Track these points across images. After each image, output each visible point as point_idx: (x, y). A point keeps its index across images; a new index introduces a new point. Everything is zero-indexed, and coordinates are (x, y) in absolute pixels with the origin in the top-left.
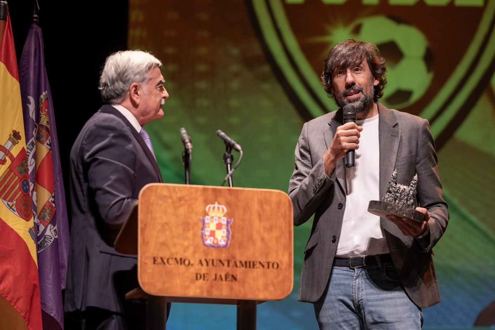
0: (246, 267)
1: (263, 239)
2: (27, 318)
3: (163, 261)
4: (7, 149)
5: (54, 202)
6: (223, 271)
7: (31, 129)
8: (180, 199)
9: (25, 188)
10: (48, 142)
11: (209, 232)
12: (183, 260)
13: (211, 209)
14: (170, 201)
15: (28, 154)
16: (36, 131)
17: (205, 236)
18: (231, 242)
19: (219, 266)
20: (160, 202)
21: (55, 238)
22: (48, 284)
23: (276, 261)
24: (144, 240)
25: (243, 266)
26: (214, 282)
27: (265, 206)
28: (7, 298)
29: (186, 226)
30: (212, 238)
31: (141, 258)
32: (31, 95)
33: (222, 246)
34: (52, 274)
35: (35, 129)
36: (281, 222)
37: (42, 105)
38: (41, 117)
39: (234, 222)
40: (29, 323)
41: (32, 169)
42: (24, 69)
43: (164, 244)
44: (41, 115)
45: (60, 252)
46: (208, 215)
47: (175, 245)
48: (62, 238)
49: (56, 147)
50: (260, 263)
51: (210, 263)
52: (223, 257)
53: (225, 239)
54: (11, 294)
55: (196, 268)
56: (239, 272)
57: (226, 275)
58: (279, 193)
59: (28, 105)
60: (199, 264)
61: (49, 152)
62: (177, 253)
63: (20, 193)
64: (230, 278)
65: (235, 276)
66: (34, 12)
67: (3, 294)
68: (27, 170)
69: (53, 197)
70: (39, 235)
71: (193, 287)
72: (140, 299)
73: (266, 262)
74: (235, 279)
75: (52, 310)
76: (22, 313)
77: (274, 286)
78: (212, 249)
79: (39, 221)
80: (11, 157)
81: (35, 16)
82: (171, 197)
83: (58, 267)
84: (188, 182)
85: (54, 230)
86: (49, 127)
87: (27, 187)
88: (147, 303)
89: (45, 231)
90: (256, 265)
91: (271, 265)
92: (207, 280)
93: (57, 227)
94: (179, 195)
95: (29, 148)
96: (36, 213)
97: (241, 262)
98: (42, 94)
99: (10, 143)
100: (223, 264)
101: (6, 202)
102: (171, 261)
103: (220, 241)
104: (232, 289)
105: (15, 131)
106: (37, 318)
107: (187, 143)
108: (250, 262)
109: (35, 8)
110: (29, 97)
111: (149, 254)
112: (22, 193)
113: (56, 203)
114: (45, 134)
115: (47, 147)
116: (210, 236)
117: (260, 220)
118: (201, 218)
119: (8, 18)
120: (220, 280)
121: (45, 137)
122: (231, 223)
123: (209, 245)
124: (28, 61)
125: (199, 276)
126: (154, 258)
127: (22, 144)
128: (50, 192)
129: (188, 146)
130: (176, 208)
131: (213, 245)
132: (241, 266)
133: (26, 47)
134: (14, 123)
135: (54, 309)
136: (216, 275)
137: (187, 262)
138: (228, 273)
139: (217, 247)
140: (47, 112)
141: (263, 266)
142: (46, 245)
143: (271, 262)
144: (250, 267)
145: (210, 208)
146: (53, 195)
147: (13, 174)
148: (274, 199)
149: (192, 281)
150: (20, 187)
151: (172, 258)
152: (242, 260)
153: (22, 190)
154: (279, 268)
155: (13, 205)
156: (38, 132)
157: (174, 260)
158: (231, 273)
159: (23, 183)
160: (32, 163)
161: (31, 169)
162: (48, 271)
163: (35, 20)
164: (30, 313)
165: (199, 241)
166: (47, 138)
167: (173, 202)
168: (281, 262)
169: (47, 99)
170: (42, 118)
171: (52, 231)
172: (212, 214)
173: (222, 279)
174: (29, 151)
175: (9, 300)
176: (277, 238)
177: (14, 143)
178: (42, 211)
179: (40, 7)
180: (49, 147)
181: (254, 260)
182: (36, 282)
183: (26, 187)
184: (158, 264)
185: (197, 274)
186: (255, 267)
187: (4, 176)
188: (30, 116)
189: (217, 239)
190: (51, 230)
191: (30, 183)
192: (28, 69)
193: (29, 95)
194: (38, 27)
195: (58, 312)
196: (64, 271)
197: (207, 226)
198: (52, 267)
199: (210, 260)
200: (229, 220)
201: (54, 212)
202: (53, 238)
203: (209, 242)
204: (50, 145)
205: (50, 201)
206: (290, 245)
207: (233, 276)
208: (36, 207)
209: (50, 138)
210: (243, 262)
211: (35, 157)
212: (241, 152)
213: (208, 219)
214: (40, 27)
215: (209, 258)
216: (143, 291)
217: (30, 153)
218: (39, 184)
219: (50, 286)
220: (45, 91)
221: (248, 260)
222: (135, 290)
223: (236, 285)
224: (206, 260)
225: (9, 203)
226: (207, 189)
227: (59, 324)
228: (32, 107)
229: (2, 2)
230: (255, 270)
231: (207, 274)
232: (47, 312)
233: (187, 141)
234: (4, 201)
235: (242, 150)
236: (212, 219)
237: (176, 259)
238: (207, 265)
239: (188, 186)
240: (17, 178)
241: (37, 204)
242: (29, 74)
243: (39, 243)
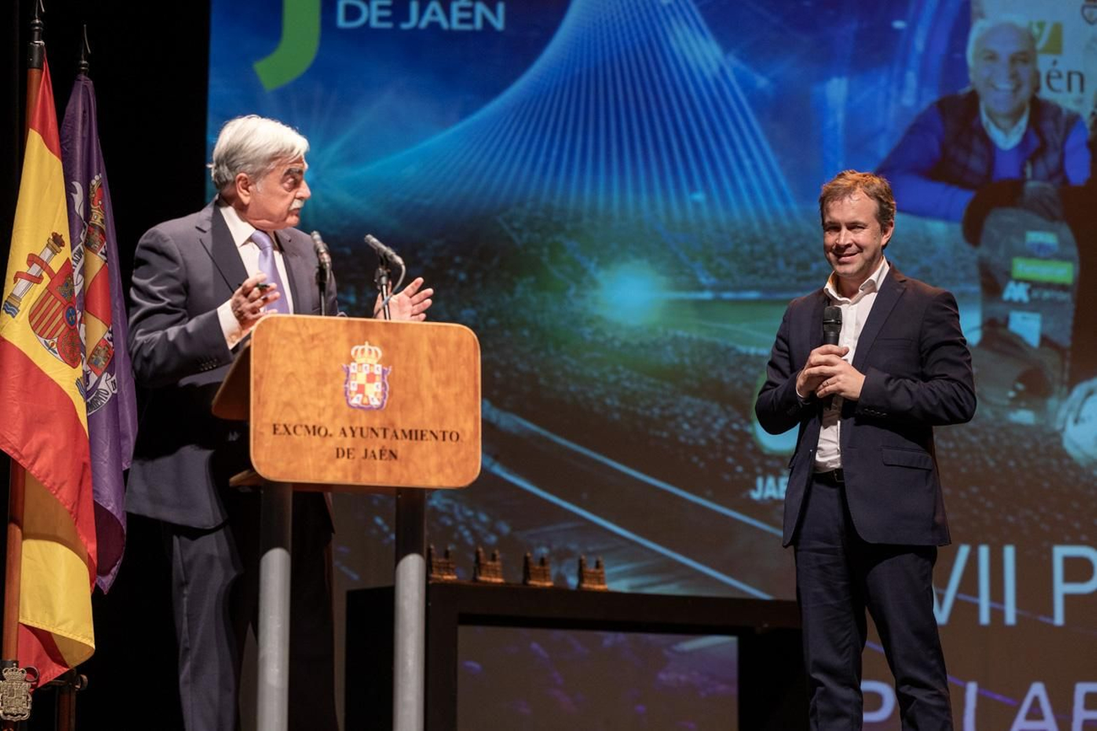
0: (411, 438)
1: (435, 397)
2: (75, 513)
3: (287, 429)
4: (43, 261)
5: (111, 340)
6: (376, 445)
7: (77, 231)
8: (313, 338)
9: (70, 318)
10: (103, 250)
11: (356, 385)
12: (317, 429)
13: (359, 352)
14: (298, 340)
15: (74, 268)
16: (84, 233)
17: (350, 392)
18: (388, 401)
19: (371, 437)
20: (284, 342)
21: (113, 394)
22: (102, 463)
23: (455, 429)
24: (259, 399)
25: (406, 437)
26: (363, 461)
27: (438, 348)
28: (45, 483)
29: (322, 377)
30: (360, 396)
31: (255, 425)
32: (78, 179)
33: (375, 407)
34: (108, 447)
35: (83, 231)
36: (464, 373)
37: (94, 195)
38: (92, 213)
39: (393, 372)
40: (76, 521)
41: (79, 290)
42: (68, 140)
43: (288, 404)
44: (93, 210)
45: (120, 414)
46: (354, 361)
47: (305, 406)
48: (124, 392)
49: (114, 256)
50: (432, 432)
51: (358, 433)
52: (377, 423)
53: (381, 397)
54: (51, 477)
55: (336, 440)
56: (401, 446)
57: (381, 451)
58: (459, 328)
59: (73, 194)
60: (341, 433)
61: (104, 265)
62: (308, 418)
63: (63, 326)
64: (387, 455)
65: (394, 452)
66: (83, 57)
67: (39, 477)
68: (72, 292)
69: (110, 332)
70: (88, 389)
71: (332, 468)
72: (251, 487)
73: (441, 431)
74: (395, 457)
75: (109, 501)
76: (68, 505)
77: (452, 466)
78: (360, 410)
79: (89, 369)
80: (50, 273)
81: (84, 62)
82: (299, 334)
83: (118, 436)
84: (323, 313)
85: (112, 382)
86: (104, 227)
87: (74, 317)
88: (262, 492)
89: (98, 382)
90: (425, 435)
91: (447, 435)
92: (354, 458)
93: (116, 377)
94: (311, 332)
95: (75, 258)
96: (85, 355)
97: (403, 431)
98: (94, 179)
99: (48, 252)
100: (377, 435)
101: (42, 340)
102: (299, 430)
103: (373, 399)
104: (390, 471)
105: (56, 234)
106: (88, 514)
107: (322, 254)
108: (416, 431)
109: (83, 51)
110: (74, 183)
111: (266, 420)
112: (67, 326)
113: (114, 341)
114: (98, 239)
115: (100, 257)
116: (358, 392)
117: (432, 368)
118: (345, 366)
119: (46, 65)
120: (373, 458)
121: (98, 243)
122: (389, 373)
123: (355, 406)
124: (73, 128)
125: (341, 452)
126: (274, 425)
127: (66, 253)
128: (105, 324)
129: (324, 259)
130: (306, 351)
131: (361, 405)
132: (404, 437)
133: (69, 108)
134: (54, 222)
135: (112, 499)
136: (366, 451)
137: (323, 432)
138: (383, 447)
139: (367, 409)
140: (101, 205)
141: (436, 438)
142: (99, 404)
143: (447, 432)
144: (416, 438)
145: (357, 351)
146: (110, 329)
147: (52, 297)
148: (453, 337)
149: (330, 460)
150: (63, 317)
151: (301, 426)
152: (403, 428)
153: (66, 320)
154: (459, 440)
155: (53, 344)
156: (88, 234)
157: (304, 428)
158: (388, 448)
159: (68, 311)
160: (78, 282)
161: (77, 290)
162: (103, 442)
163: (83, 68)
164: (78, 504)
165: (341, 400)
166: (102, 243)
167: (303, 341)
168: (463, 431)
169: (100, 186)
170: (94, 214)
171: (109, 382)
172: (359, 359)
173: (375, 456)
174: (75, 264)
175: (48, 486)
176: (456, 395)
177: (55, 252)
178: (93, 353)
179: (91, 50)
180: (105, 258)
181: (422, 429)
182: (86, 460)
183: (72, 318)
184: (280, 434)
185: (338, 449)
186: (424, 438)
187: (39, 301)
188: (75, 212)
189: (367, 397)
190: (107, 382)
191: (78, 311)
192: (73, 140)
193: (75, 180)
194: (88, 79)
195: (117, 504)
196: (126, 442)
197: (353, 377)
198: (109, 438)
199: (357, 428)
200: (386, 369)
201: (112, 354)
202: (110, 394)
203: (356, 400)
204: (105, 254)
205: (106, 338)
206: (476, 406)
207: (391, 452)
208: (85, 347)
209: (105, 244)
210: (407, 432)
211: (83, 272)
212: (404, 268)
213: (354, 367)
214: (92, 79)
215: (356, 425)
216: (257, 475)
217: (76, 267)
218: (88, 312)
219: (106, 465)
220: (98, 174)
221: (414, 429)
222: (245, 473)
223: (396, 466)
224: (351, 428)
225: (47, 341)
226: (353, 322)
227: (119, 523)
228: (78, 198)
229: (37, 42)
230: (424, 443)
231: (353, 449)
232: (101, 504)
233: (322, 250)
234: (39, 337)
235: (405, 264)
236: (360, 367)
237: (306, 427)
238: (353, 436)
239: (323, 317)
240: (59, 303)
241: (86, 342)
242: (75, 149)
243: (89, 400)
